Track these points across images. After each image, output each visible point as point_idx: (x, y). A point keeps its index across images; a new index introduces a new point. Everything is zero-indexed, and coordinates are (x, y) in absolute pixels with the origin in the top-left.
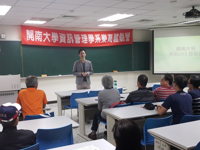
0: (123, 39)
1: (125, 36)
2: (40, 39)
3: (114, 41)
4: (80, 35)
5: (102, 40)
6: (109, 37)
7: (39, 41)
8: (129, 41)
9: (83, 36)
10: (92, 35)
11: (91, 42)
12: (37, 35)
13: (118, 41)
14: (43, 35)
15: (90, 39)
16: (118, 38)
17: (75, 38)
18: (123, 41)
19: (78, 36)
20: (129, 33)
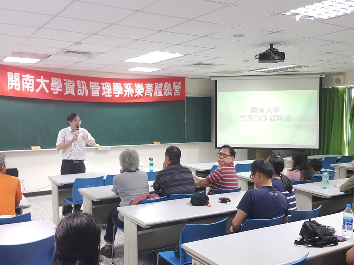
0: (170, 92)
1: (172, 88)
2: (31, 87)
3: (156, 95)
4: (100, 83)
5: (136, 92)
6: (147, 88)
7: (28, 90)
8: (179, 95)
9: (104, 85)
10: (120, 84)
11: (117, 95)
13: (162, 95)
14: (35, 81)
15: (116, 91)
16: (161, 89)
17: (91, 87)
18: (169, 95)
19: (96, 85)
20: (179, 82)
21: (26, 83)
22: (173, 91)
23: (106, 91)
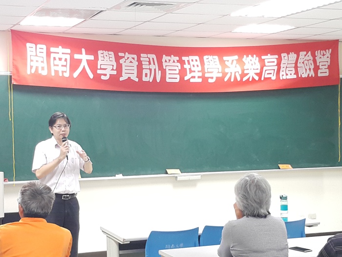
0: (310, 69)
1: (315, 61)
3: (283, 76)
4: (180, 58)
5: (246, 72)
6: (267, 64)
7: (61, 75)
9: (188, 61)
10: (216, 57)
11: (212, 78)
12: (57, 59)
13: (295, 77)
14: (72, 58)
15: (209, 70)
16: (294, 65)
17: (166, 66)
18: (309, 75)
19: (174, 62)
20: (327, 50)
21: (57, 62)
22: (316, 68)
23: (191, 71)
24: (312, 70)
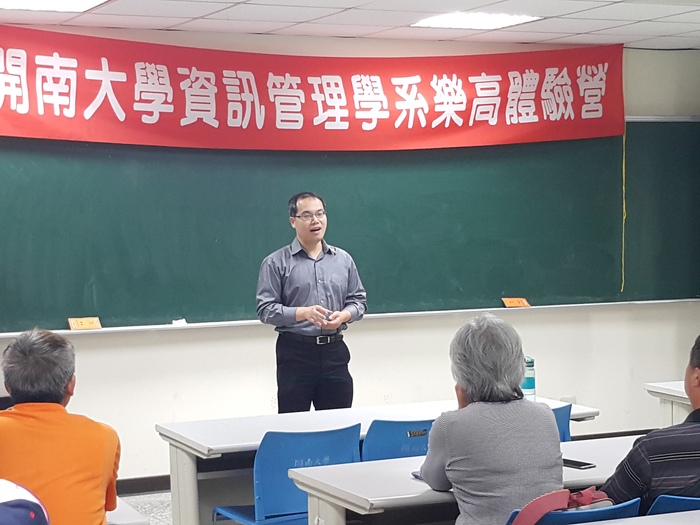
0: (565, 104)
1: (575, 87)
2: (64, 100)
3: (512, 118)
4: (304, 80)
5: (438, 109)
6: (480, 93)
7: (57, 112)
9: (320, 86)
10: (377, 79)
11: (369, 121)
12: (50, 80)
13: (536, 119)
14: (81, 78)
15: (363, 105)
16: (533, 96)
17: (275, 96)
18: (563, 115)
19: (291, 87)
20: (600, 66)
21: (50, 86)
22: (578, 102)
23: (326, 107)
24: (569, 106)
